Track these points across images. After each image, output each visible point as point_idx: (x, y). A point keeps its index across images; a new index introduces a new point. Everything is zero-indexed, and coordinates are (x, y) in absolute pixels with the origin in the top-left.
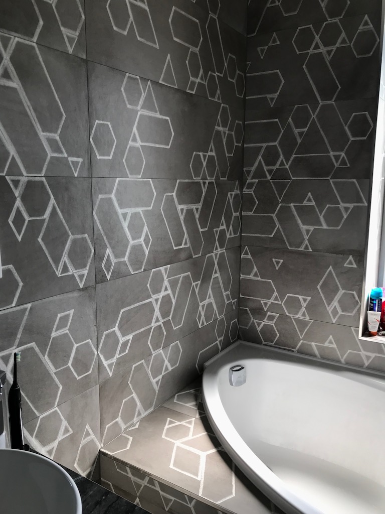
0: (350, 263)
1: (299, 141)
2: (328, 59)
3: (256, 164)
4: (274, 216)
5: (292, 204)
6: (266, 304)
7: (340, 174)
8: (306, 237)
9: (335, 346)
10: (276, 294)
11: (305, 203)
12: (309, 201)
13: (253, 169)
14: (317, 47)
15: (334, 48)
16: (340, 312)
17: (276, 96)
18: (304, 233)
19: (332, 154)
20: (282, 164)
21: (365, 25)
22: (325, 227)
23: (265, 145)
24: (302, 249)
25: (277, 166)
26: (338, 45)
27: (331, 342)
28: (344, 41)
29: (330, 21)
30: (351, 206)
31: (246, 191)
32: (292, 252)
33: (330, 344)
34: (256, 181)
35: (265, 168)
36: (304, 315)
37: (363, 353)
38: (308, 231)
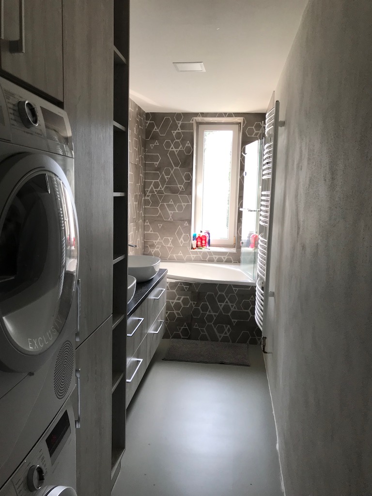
0: (186, 224)
1: (167, 180)
2: (176, 153)
3: (151, 188)
4: (158, 208)
5: (165, 204)
6: (155, 242)
7: (181, 193)
8: (171, 215)
9: (182, 255)
10: (160, 238)
11: (170, 203)
12: (171, 202)
13: (149, 189)
14: (172, 148)
15: (178, 150)
16: (183, 242)
17: (158, 163)
18: (170, 214)
19: (179, 186)
20: (161, 188)
21: (188, 144)
22: (177, 211)
23: (154, 181)
24: (169, 220)
25: (159, 189)
26: (179, 149)
27: (180, 253)
28: (181, 148)
29: (176, 140)
30: (186, 204)
31: (146, 198)
32: (166, 221)
33: (180, 254)
34: (151, 194)
35: (154, 189)
36: (170, 245)
37: (192, 255)
38: (171, 213)
